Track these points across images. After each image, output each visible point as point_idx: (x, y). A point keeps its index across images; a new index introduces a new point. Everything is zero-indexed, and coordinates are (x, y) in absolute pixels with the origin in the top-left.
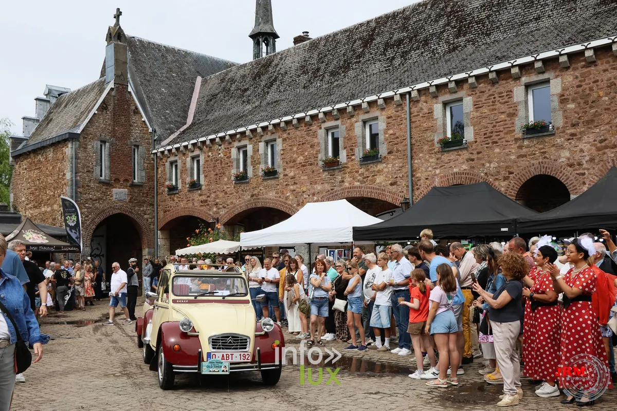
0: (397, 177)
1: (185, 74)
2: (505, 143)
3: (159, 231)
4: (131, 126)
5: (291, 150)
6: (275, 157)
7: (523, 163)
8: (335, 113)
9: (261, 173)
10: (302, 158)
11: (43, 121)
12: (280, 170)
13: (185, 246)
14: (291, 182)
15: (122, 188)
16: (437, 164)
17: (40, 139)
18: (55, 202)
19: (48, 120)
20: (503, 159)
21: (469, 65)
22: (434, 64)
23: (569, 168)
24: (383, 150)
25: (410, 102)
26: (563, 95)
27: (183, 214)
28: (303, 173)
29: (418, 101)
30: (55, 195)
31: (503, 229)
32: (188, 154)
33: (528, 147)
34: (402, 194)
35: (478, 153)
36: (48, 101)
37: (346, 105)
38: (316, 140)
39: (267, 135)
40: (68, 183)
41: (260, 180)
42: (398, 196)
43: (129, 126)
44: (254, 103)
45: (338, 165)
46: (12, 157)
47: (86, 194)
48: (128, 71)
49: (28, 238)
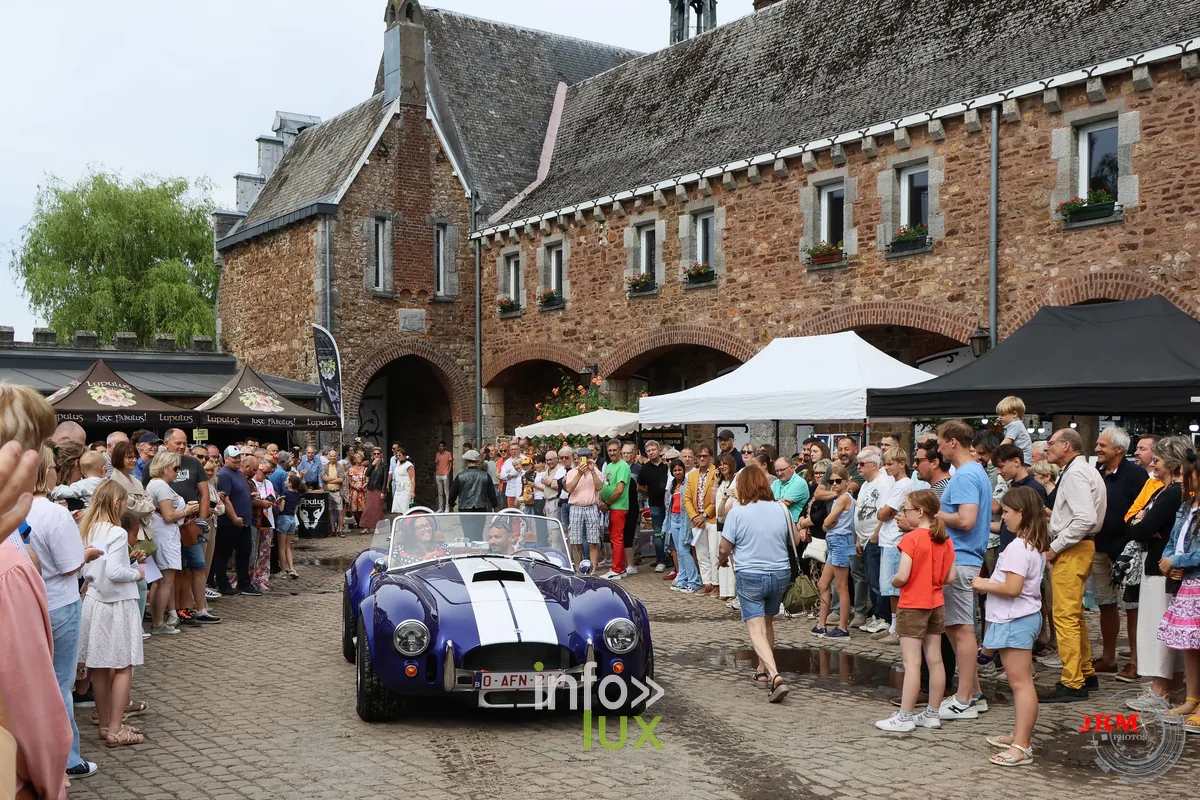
0: (963, 285)
1: (534, 79)
3: (484, 390)
4: (431, 186)
5: (743, 229)
6: (710, 243)
8: (837, 152)
9: (681, 276)
10: (765, 245)
11: (272, 181)
12: (720, 270)
13: (533, 421)
14: (741, 293)
15: (416, 307)
16: (1053, 255)
17: (265, 216)
18: (294, 337)
19: (280, 179)
21: (1135, 41)
22: (1056, 40)
24: (936, 227)
25: (999, 125)
27: (529, 357)
28: (766, 275)
29: (1016, 123)
30: (293, 323)
31: (1193, 399)
32: (540, 241)
34: (974, 320)
35: (1148, 232)
36: (281, 143)
37: (861, 135)
38: (795, 210)
39: (696, 201)
40: (317, 298)
41: (680, 291)
42: (966, 323)
43: (427, 187)
44: (670, 133)
45: (841, 259)
46: (219, 250)
47: (349, 320)
48: (427, 79)
49: (247, 403)
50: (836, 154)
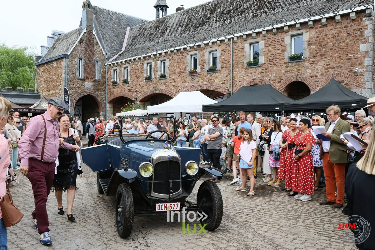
0: (225, 80)
1: (121, 25)
2: (279, 65)
3: (108, 104)
5: (173, 65)
6: (165, 68)
7: (288, 75)
8: (195, 47)
9: (158, 76)
10: (178, 69)
11: (51, 48)
12: (168, 75)
13: (121, 112)
14: (173, 81)
15: (90, 82)
16: (245, 74)
17: (49, 57)
18: (57, 89)
19: (53, 47)
20: (278, 73)
21: (263, 25)
22: (245, 24)
23: (311, 78)
24: (219, 66)
25: (233, 43)
26: (309, 41)
27: (120, 96)
28: (179, 77)
29: (237, 42)
30: (57, 85)
31: (276, 108)
32: (122, 66)
33: (290, 67)
34: (227, 89)
35: (266, 69)
36: (54, 38)
37: (201, 43)
39: (162, 58)
40: (63, 79)
41: (158, 80)
43: (93, 51)
44: (155, 41)
45: (196, 73)
46: (36, 66)
47: (72, 85)
48: (93, 24)
49: (43, 106)
50: (195, 48)
